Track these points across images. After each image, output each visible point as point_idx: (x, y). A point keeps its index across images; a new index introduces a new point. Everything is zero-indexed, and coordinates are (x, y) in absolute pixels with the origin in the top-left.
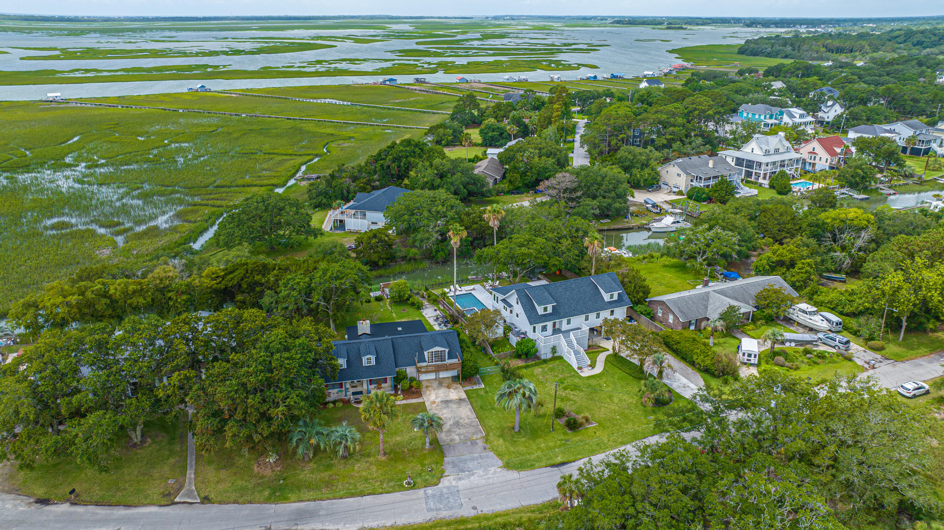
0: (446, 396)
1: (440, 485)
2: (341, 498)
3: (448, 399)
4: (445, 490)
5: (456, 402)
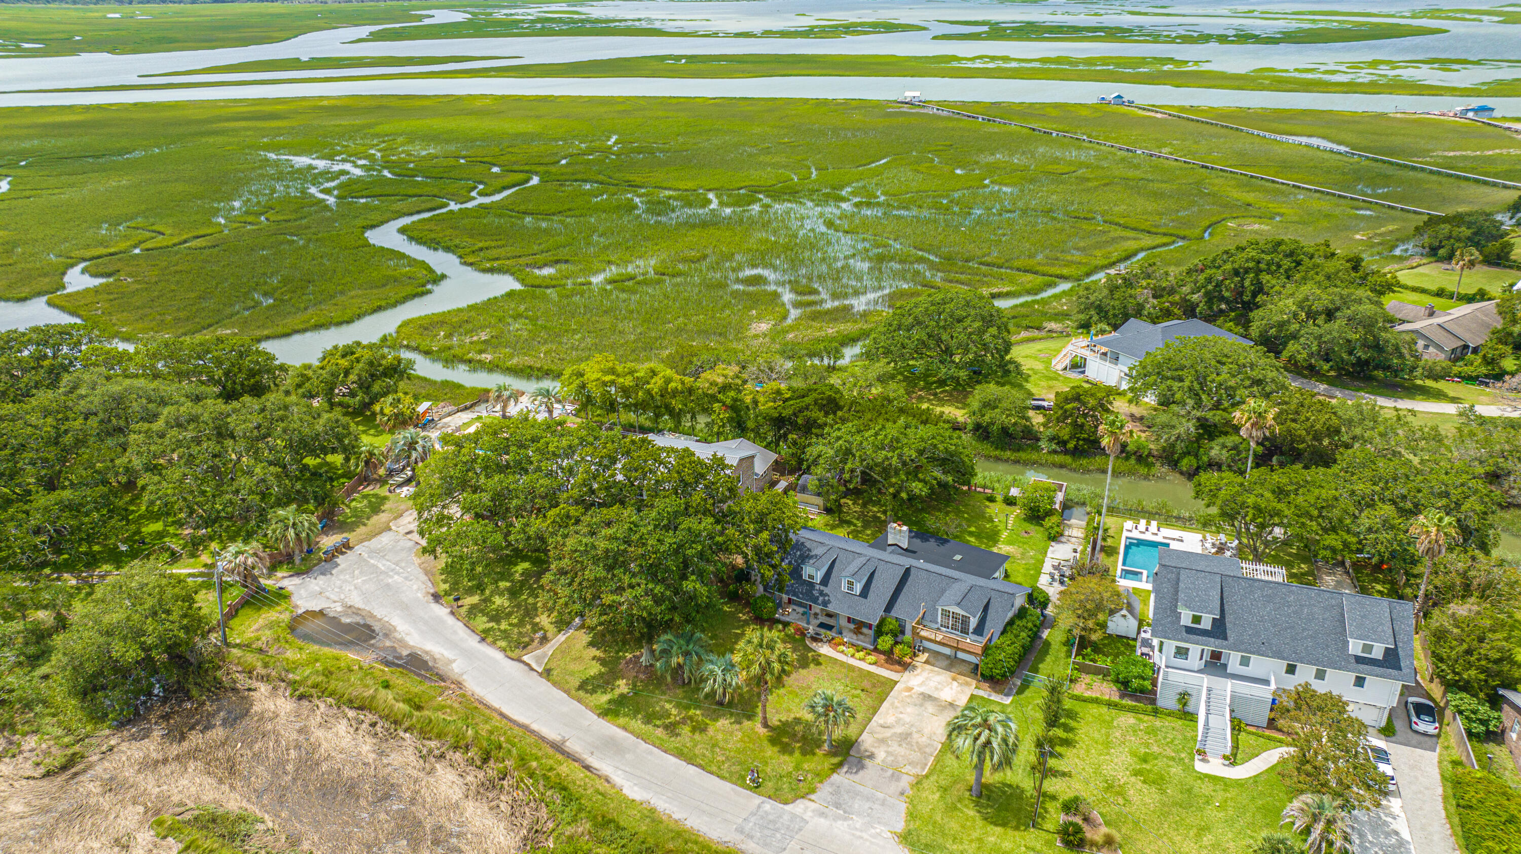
0: (937, 689)
1: (787, 807)
2: (665, 752)
3: (935, 695)
4: (786, 817)
5: (940, 706)
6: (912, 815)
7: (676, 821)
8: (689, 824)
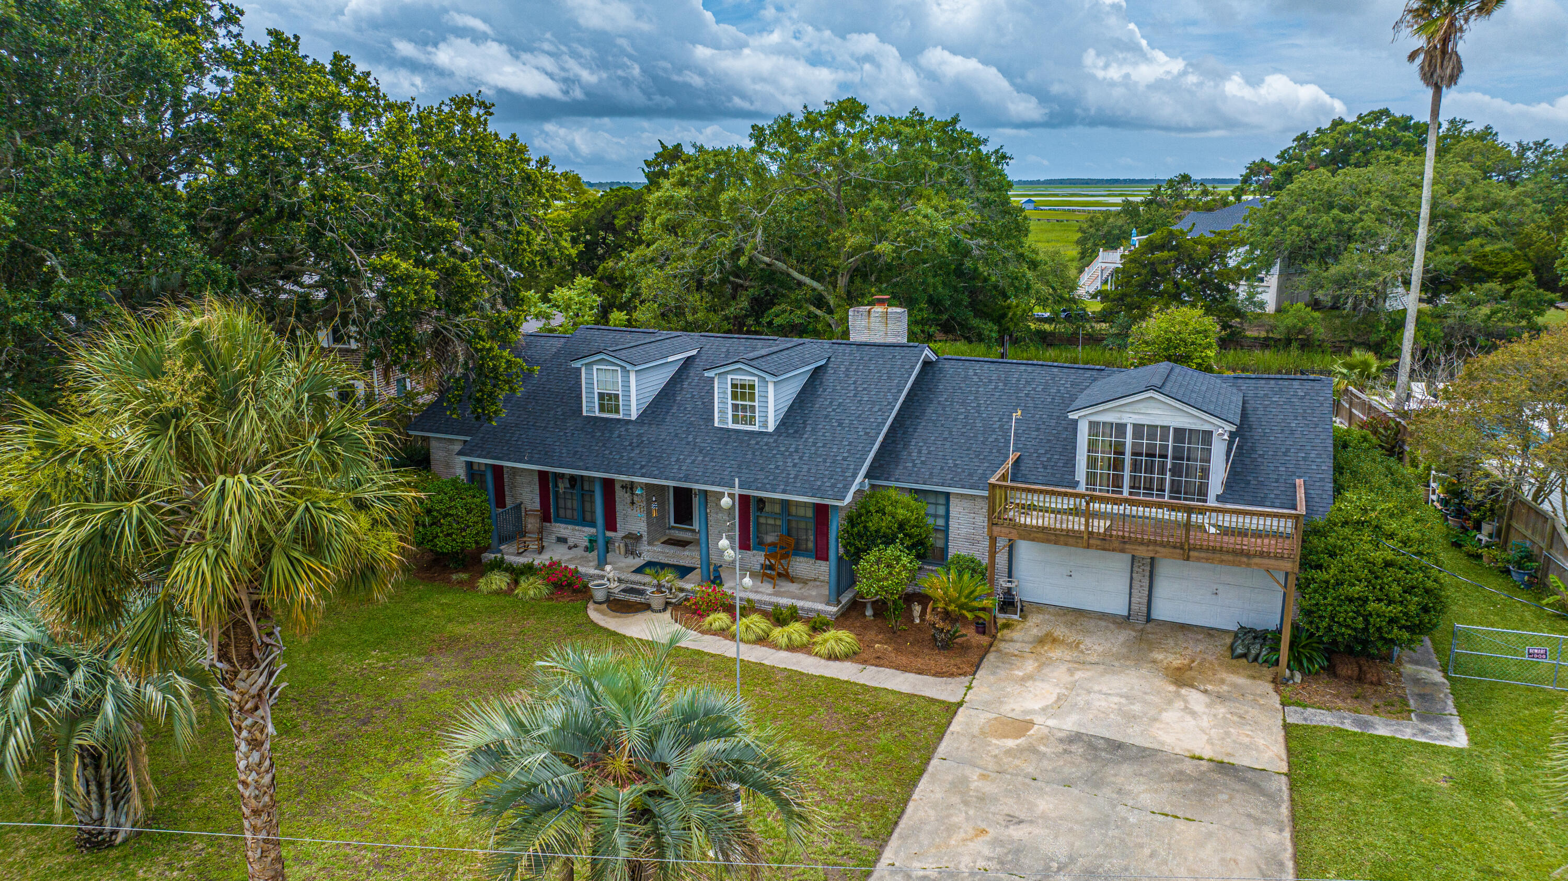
0: (1131, 718)
5: (1179, 777)
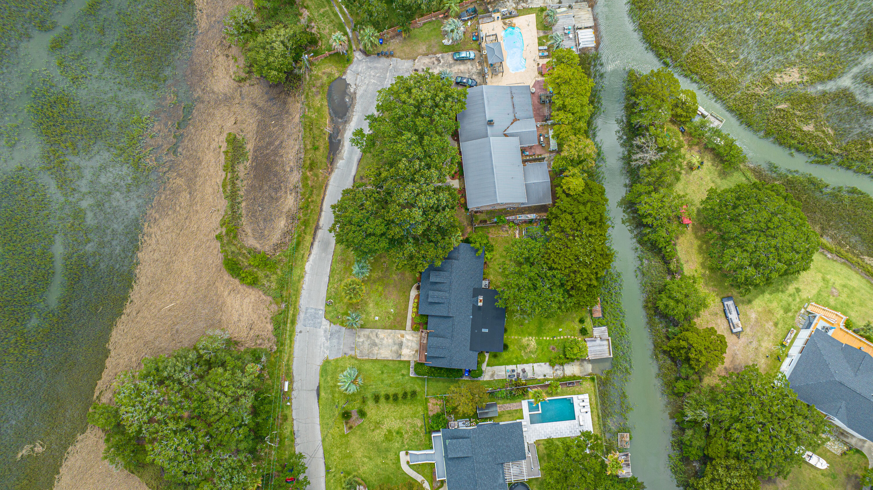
1: (323, 319)
2: (331, 265)
3: (403, 347)
4: (319, 320)
6: (337, 360)
7: (302, 287)
8: (303, 291)
